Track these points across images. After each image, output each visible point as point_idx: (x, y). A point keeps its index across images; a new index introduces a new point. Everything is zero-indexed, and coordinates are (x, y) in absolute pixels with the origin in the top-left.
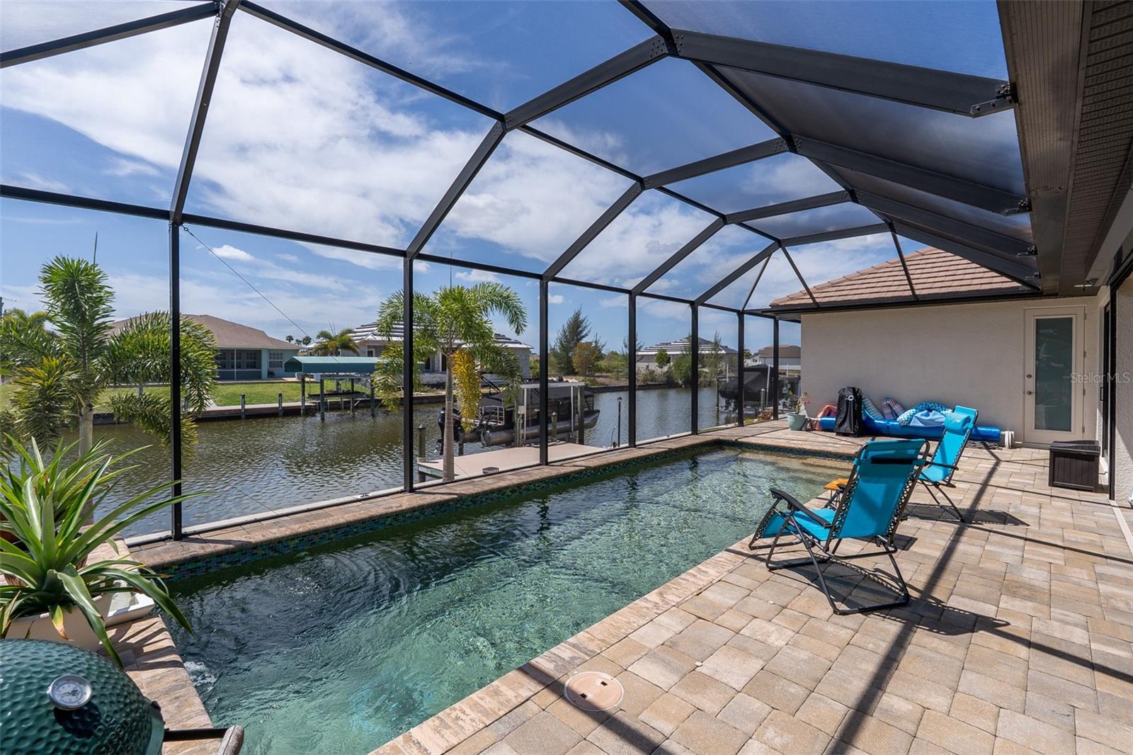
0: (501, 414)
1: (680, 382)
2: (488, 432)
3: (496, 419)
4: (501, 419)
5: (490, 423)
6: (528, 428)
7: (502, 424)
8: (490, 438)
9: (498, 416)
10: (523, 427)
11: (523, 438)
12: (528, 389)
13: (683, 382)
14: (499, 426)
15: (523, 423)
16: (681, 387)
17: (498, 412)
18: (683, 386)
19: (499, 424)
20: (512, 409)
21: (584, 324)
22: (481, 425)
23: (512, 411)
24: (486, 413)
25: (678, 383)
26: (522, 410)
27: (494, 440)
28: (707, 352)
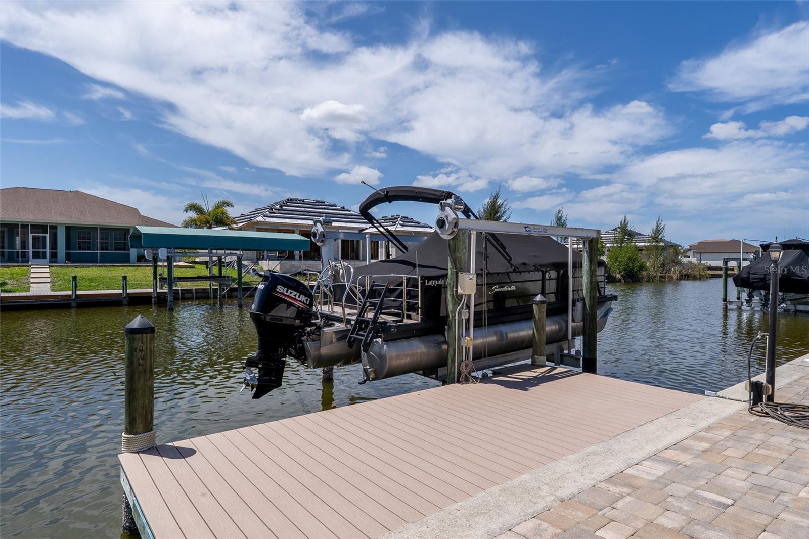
0: (412, 295)
1: (618, 276)
2: (379, 340)
3: (400, 308)
4: (412, 308)
5: (383, 318)
6: (480, 332)
7: (416, 318)
8: (382, 357)
9: (405, 299)
10: (467, 328)
11: (467, 358)
12: (479, 234)
13: (622, 275)
14: (407, 325)
15: (468, 320)
16: (620, 281)
17: (404, 288)
18: (623, 281)
19: (406, 321)
20: (441, 282)
21: (502, 209)
22: (361, 323)
23: (440, 286)
24: (373, 293)
25: (615, 277)
26: (468, 284)
27: (395, 363)
28: (642, 244)
